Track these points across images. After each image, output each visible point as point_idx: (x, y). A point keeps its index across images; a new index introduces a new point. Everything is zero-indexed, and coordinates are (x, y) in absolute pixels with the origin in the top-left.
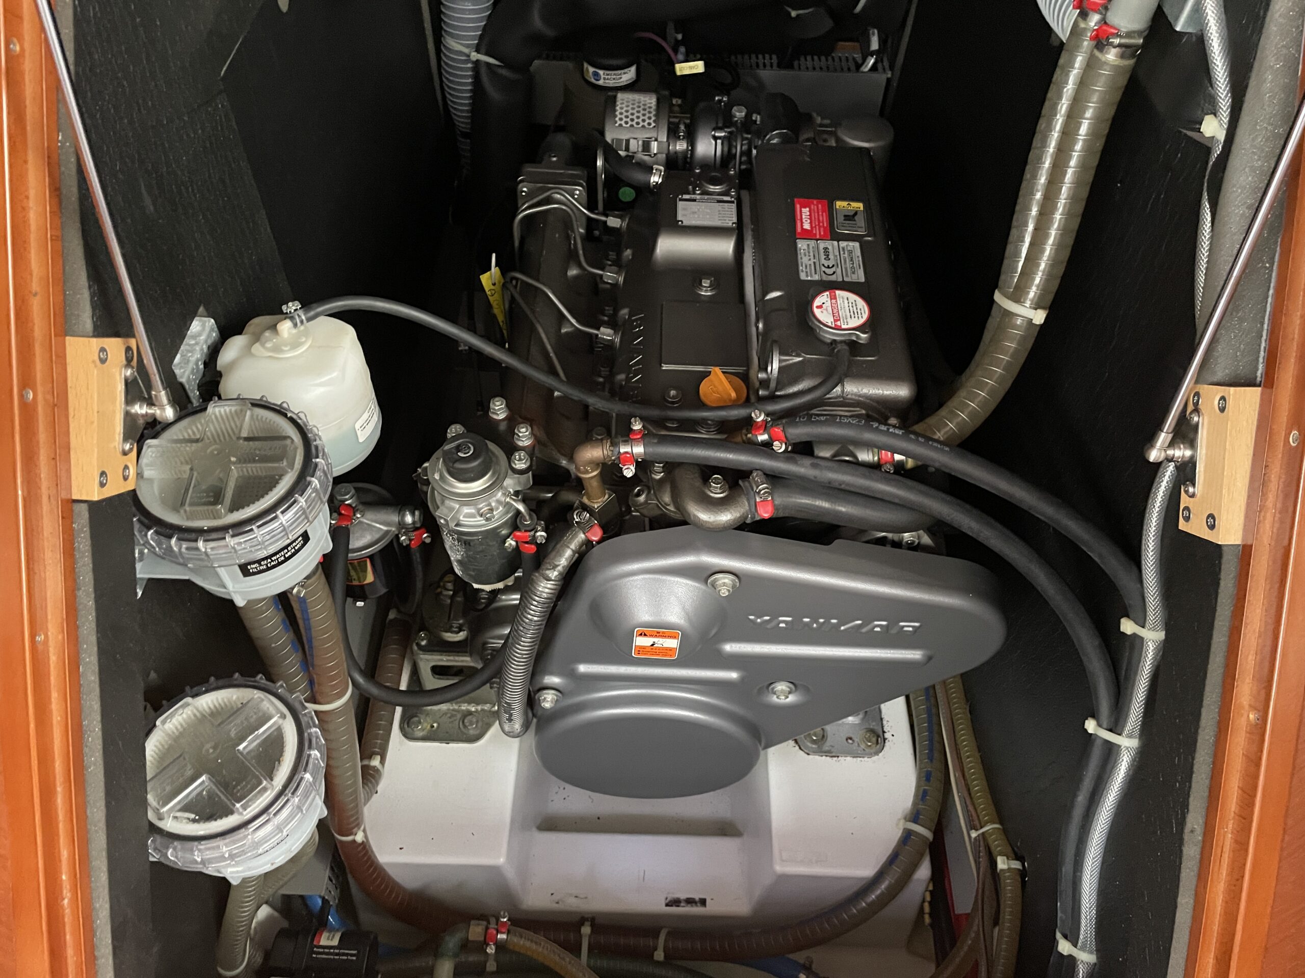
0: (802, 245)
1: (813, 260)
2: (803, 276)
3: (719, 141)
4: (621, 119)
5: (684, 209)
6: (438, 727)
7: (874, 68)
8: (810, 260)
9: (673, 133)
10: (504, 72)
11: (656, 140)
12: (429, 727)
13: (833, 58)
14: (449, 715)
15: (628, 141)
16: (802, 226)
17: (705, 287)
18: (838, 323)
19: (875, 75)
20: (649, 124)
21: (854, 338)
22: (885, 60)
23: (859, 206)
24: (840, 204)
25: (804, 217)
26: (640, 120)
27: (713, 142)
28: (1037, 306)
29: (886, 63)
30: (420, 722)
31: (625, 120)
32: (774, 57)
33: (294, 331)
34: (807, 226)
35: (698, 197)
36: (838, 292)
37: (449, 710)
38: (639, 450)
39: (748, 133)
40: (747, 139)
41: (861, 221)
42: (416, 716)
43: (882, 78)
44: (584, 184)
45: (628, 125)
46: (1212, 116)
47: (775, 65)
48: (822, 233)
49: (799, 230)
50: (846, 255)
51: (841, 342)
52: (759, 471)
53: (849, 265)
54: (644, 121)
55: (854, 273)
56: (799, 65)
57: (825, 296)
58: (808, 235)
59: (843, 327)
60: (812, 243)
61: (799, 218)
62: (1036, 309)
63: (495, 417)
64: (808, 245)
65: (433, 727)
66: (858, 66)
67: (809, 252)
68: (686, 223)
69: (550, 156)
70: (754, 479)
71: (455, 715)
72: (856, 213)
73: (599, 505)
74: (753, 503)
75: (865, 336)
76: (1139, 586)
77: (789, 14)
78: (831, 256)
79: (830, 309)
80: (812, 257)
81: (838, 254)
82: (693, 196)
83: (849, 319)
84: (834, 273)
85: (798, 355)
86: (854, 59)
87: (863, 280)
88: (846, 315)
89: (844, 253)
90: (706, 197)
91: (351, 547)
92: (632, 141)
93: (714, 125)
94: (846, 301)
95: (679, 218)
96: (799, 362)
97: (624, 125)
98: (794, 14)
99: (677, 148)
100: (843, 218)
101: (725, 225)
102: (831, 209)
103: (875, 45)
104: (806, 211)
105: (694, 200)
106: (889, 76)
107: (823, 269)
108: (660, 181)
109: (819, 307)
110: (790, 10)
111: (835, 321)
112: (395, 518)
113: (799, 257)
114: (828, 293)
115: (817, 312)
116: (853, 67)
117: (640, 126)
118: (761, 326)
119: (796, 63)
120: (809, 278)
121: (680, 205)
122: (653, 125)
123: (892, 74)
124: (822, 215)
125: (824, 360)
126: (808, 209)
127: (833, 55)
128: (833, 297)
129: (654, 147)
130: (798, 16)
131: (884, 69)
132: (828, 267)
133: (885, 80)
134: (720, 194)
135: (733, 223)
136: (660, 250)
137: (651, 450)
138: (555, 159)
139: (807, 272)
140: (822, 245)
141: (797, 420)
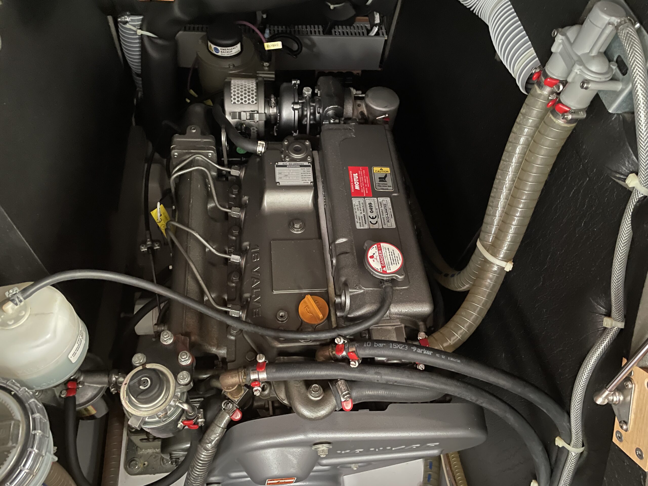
0: (356, 201)
1: (363, 214)
2: (358, 227)
3: (296, 112)
4: (235, 99)
5: (280, 173)
6: (148, 465)
7: (377, 34)
8: (361, 213)
9: (267, 103)
10: (159, 42)
11: (258, 113)
12: (142, 466)
13: (354, 26)
14: (154, 456)
15: (240, 113)
16: (354, 187)
17: (296, 228)
18: (384, 269)
19: (377, 38)
20: (253, 102)
21: (394, 278)
22: (383, 28)
23: (387, 170)
24: (376, 169)
25: (355, 180)
26: (247, 99)
27: (293, 112)
28: (506, 259)
29: (384, 31)
30: (136, 464)
31: (237, 99)
32: (320, 26)
33: (16, 307)
34: (357, 187)
35: (288, 163)
36: (382, 244)
37: (153, 453)
38: (263, 376)
39: (314, 103)
40: (313, 106)
41: (389, 181)
42: (134, 460)
43: (382, 39)
44: (215, 148)
45: (239, 103)
46: (634, 174)
47: (321, 32)
48: (367, 192)
49: (353, 191)
50: (383, 208)
51: (387, 281)
52: (342, 380)
53: (385, 216)
54: (249, 99)
55: (388, 222)
56: (335, 32)
57: (375, 248)
58: (358, 194)
59: (388, 272)
60: (361, 200)
61: (352, 181)
62: (507, 262)
63: (165, 343)
64: (359, 201)
65: (144, 464)
66: (369, 31)
67: (360, 208)
68: (282, 184)
69: (191, 129)
70: (339, 386)
71: (157, 456)
72: (386, 176)
73: (238, 399)
74: (339, 402)
75: (402, 277)
76: (568, 424)
77: (330, 7)
78: (374, 210)
79: (378, 258)
80: (362, 211)
81: (378, 207)
82: (285, 163)
83: (391, 266)
84: (377, 222)
85: (360, 289)
86: (366, 27)
87: (394, 226)
88: (389, 262)
89: (381, 207)
90: (293, 163)
91: (77, 403)
92: (242, 113)
93: (293, 101)
94: (388, 251)
95: (277, 181)
96: (361, 294)
97: (237, 103)
98: (332, 7)
99: (271, 112)
100: (379, 180)
101: (306, 184)
102: (370, 175)
103: (377, 21)
104: (356, 175)
105: (285, 166)
106: (386, 38)
107: (370, 220)
108: (263, 151)
109: (372, 257)
110: (329, 4)
111: (383, 267)
112: (106, 379)
113: (355, 211)
114: (376, 245)
115: (371, 260)
116: (365, 33)
117: (247, 103)
118: (334, 261)
119: (333, 31)
120: (362, 228)
121: (277, 169)
122: (255, 102)
123: (388, 37)
124: (366, 178)
125: (377, 291)
126: (357, 174)
127: (354, 25)
128: (379, 249)
129: (256, 116)
130: (335, 8)
131: (383, 34)
132: (373, 218)
133: (384, 40)
134: (301, 160)
135: (311, 182)
136: (267, 203)
137: (271, 376)
138: (194, 131)
139: (360, 223)
140: (368, 200)
141: (365, 346)
